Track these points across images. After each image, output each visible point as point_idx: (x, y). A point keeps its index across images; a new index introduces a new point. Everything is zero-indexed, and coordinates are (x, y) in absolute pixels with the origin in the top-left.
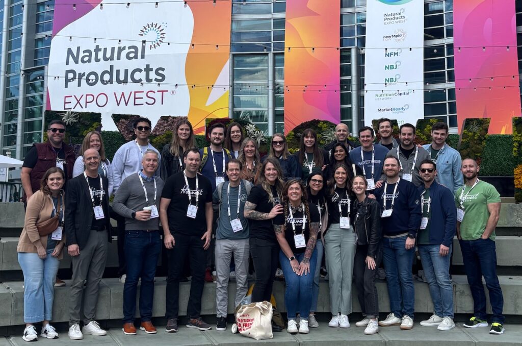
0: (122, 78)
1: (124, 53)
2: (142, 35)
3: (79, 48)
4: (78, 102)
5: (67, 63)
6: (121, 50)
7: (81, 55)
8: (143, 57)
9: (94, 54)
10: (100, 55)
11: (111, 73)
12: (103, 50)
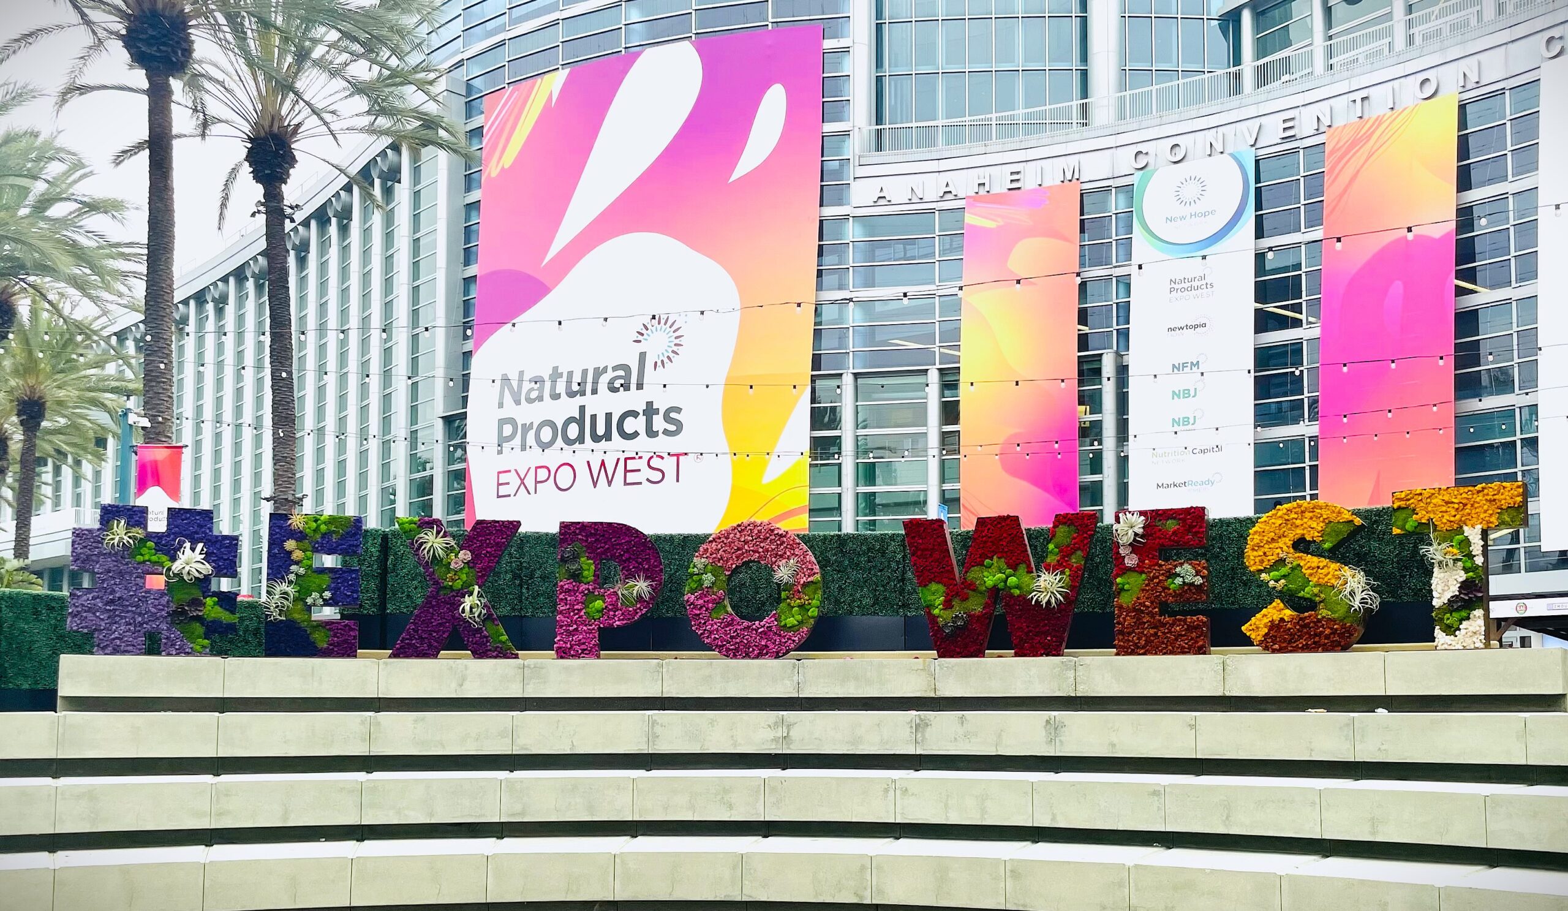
0: (601, 430)
1: (604, 380)
2: (640, 341)
3: (521, 373)
4: (523, 482)
5: (501, 405)
6: (599, 372)
7: (527, 386)
8: (640, 386)
9: (548, 385)
10: (561, 387)
11: (581, 422)
12: (565, 378)
